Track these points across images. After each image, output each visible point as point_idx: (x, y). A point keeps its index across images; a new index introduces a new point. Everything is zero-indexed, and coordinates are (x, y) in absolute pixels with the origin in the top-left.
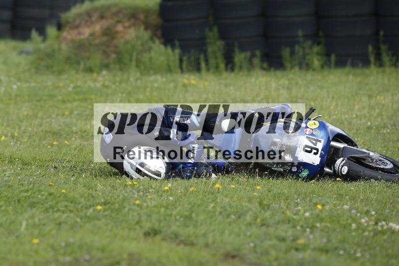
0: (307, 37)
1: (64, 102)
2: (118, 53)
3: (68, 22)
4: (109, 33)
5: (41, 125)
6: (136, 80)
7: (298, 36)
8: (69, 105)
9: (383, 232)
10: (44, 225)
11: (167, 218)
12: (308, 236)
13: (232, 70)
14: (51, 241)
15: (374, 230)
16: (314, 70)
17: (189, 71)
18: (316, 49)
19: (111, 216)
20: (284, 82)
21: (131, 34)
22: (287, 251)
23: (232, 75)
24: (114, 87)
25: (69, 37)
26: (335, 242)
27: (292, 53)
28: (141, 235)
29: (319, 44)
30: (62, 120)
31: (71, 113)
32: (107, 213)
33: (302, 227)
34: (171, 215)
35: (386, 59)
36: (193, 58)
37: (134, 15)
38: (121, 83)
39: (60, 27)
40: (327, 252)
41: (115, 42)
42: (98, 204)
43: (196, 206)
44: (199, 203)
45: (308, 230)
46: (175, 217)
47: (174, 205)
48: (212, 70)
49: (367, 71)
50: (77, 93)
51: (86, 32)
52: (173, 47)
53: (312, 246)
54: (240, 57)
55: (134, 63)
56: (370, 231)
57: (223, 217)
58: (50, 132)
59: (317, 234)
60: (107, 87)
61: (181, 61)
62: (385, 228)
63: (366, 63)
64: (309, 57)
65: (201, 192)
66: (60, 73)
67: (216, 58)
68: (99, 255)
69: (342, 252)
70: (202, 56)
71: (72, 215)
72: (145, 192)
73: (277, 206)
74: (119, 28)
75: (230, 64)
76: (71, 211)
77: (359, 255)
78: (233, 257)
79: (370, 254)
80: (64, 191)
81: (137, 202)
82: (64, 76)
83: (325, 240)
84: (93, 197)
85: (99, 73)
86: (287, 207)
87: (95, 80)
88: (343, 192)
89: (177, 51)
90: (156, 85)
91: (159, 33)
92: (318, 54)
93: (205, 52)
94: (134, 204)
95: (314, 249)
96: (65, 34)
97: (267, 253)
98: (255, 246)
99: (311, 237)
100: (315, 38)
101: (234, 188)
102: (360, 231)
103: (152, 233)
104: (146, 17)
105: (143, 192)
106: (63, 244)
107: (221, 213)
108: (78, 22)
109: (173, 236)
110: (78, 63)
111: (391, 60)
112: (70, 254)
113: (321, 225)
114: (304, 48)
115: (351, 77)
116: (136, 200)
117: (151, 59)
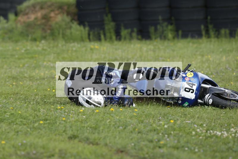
0: (164, 20)
1: (19, 59)
2: (52, 30)
3: (21, 11)
4: (46, 18)
5: (5, 73)
6: (62, 46)
7: (158, 20)
8: (23, 61)
9: (211, 137)
10: (8, 133)
11: (82, 128)
12: (166, 139)
13: (120, 39)
14: (13, 142)
15: (205, 136)
16: (169, 40)
17: (94, 40)
18: (170, 27)
19: (48, 128)
20: (151, 47)
21: (59, 18)
22: (154, 148)
23: (120, 43)
24: (49, 50)
25: (22, 20)
26: (182, 142)
27: (156, 30)
28: (67, 139)
29: (171, 24)
30: (19, 70)
31: (24, 65)
32: (46, 125)
33: (162, 133)
34: (84, 127)
35: (212, 33)
36: (96, 33)
37: (60, 7)
38: (53, 47)
39: (16, 14)
40: (178, 148)
41: (50, 23)
42: (41, 120)
43: (99, 121)
44: (101, 120)
45: (166, 136)
46: (87, 128)
47: (86, 121)
48: (108, 40)
49: (200, 41)
50: (27, 54)
51: (32, 17)
52: (84, 26)
53: (168, 145)
54: (124, 32)
55: (61, 36)
56: (203, 136)
57: (115, 127)
58: (11, 77)
59: (172, 138)
60: (45, 50)
61: (89, 35)
62: (212, 134)
63: (200, 36)
64: (165, 32)
65: (102, 113)
66: (17, 41)
67: (110, 33)
68: (42, 150)
69: (186, 149)
70: (102, 32)
71: (25, 127)
72: (68, 113)
73: (147, 121)
74: (52, 15)
75: (118, 36)
76: (25, 124)
77: (196, 150)
78: (122, 152)
79: (203, 150)
80: (20, 112)
81: (64, 119)
82: (19, 44)
83: (176, 141)
84: (37, 116)
85: (40, 41)
86: (154, 122)
87: (38, 46)
88: (187, 113)
89: (87, 29)
90: (74, 49)
91: (76, 17)
92: (171, 30)
93: (103, 29)
94: (62, 120)
95: (170, 147)
96: (20, 18)
97: (142, 149)
98: (135, 145)
99: (168, 139)
100: (169, 21)
101: (121, 111)
102: (197, 136)
103: (73, 137)
104: (68, 8)
105: (67, 113)
106: (20, 144)
107: (114, 125)
108: (27, 11)
109: (85, 139)
110: (28, 36)
111: (215, 34)
112: (24, 150)
113: (174, 133)
114: (163, 27)
115: (191, 44)
116: (63, 118)
117: (71, 33)
